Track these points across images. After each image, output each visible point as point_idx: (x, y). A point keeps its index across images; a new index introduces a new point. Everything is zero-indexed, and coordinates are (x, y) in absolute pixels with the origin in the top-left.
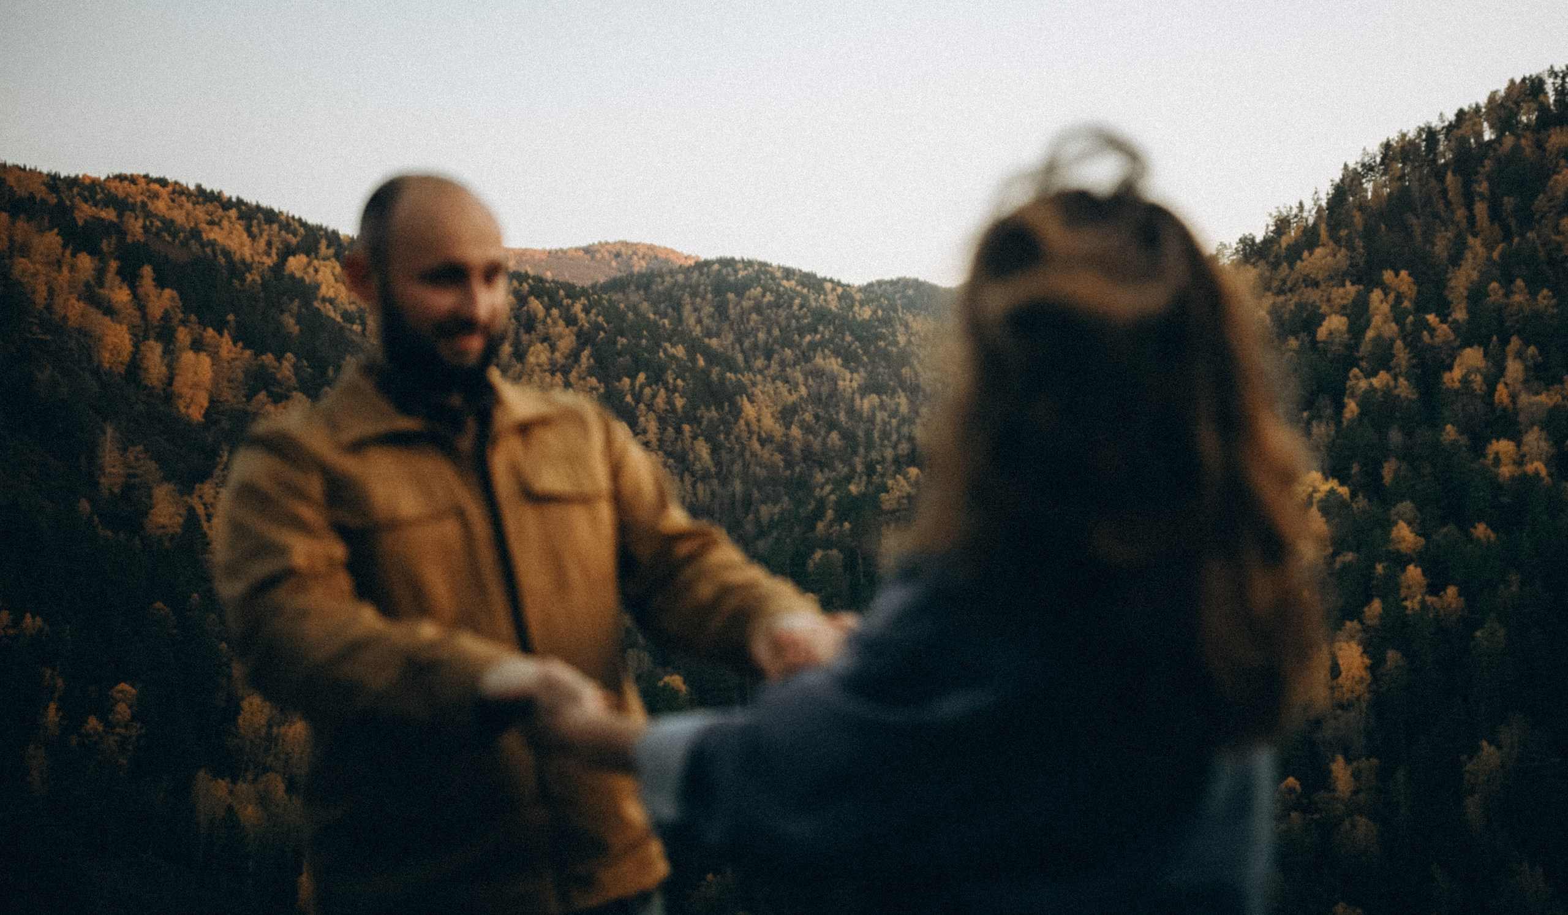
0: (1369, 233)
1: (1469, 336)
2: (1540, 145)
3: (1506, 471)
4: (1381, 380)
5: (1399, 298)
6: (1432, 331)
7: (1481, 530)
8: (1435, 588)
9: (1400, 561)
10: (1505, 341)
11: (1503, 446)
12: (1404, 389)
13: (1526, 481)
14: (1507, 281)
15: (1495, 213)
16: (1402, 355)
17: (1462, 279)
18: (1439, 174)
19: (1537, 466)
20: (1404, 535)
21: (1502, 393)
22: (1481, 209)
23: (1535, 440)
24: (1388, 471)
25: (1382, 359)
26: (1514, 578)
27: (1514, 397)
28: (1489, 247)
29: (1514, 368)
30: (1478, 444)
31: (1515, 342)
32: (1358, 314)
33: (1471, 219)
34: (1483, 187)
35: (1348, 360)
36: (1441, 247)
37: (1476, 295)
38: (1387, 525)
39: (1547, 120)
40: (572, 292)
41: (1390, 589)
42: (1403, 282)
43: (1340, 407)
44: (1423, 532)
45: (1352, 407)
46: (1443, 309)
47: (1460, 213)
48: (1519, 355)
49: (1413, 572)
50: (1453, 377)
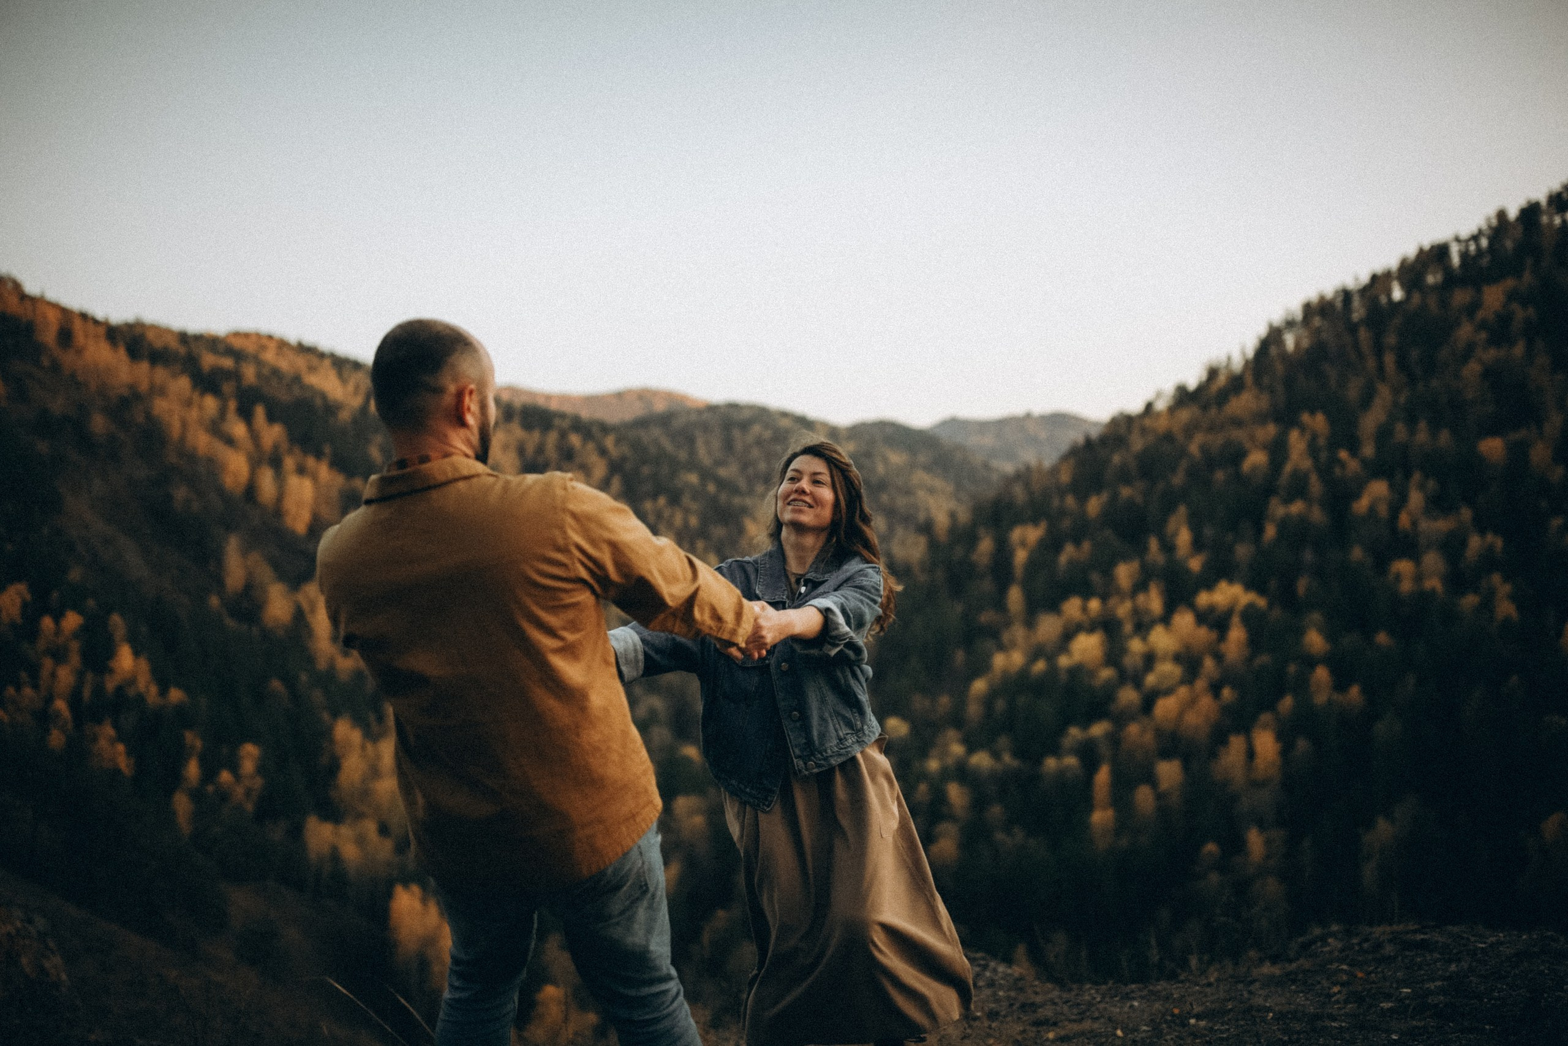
0: (1289, 382)
1: (1377, 469)
2: (1444, 304)
3: (1406, 586)
4: (1297, 508)
5: (1314, 437)
6: (1343, 465)
7: (1382, 638)
8: (1340, 684)
9: (1310, 662)
10: (1408, 475)
11: (1403, 567)
12: (1317, 515)
13: (1423, 598)
14: (1411, 421)
15: (1402, 363)
16: (1316, 486)
17: (1370, 421)
18: (1353, 328)
19: (1434, 583)
20: (1315, 640)
21: (1404, 520)
22: (1389, 359)
23: (1432, 560)
24: (1302, 585)
25: (1298, 489)
26: (1411, 680)
27: (1414, 524)
28: (1396, 391)
29: (1416, 499)
30: (1381, 561)
31: (1417, 476)
32: (1278, 450)
33: (1381, 368)
34: (1391, 339)
35: (1268, 488)
36: (1353, 391)
37: (1383, 434)
38: (1300, 632)
39: (1451, 280)
40: (605, 429)
41: (1301, 686)
42: (1318, 422)
43: (1260, 530)
44: (1331, 636)
45: (1270, 531)
46: (1354, 447)
47: (1371, 363)
48: (1421, 487)
49: (1322, 674)
50: (1362, 505)
